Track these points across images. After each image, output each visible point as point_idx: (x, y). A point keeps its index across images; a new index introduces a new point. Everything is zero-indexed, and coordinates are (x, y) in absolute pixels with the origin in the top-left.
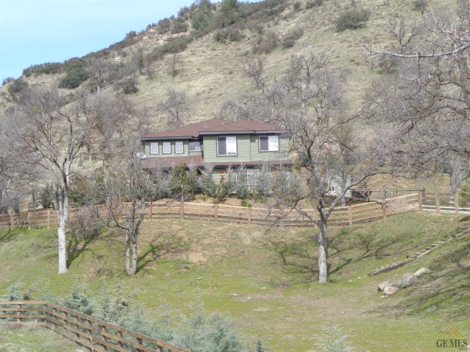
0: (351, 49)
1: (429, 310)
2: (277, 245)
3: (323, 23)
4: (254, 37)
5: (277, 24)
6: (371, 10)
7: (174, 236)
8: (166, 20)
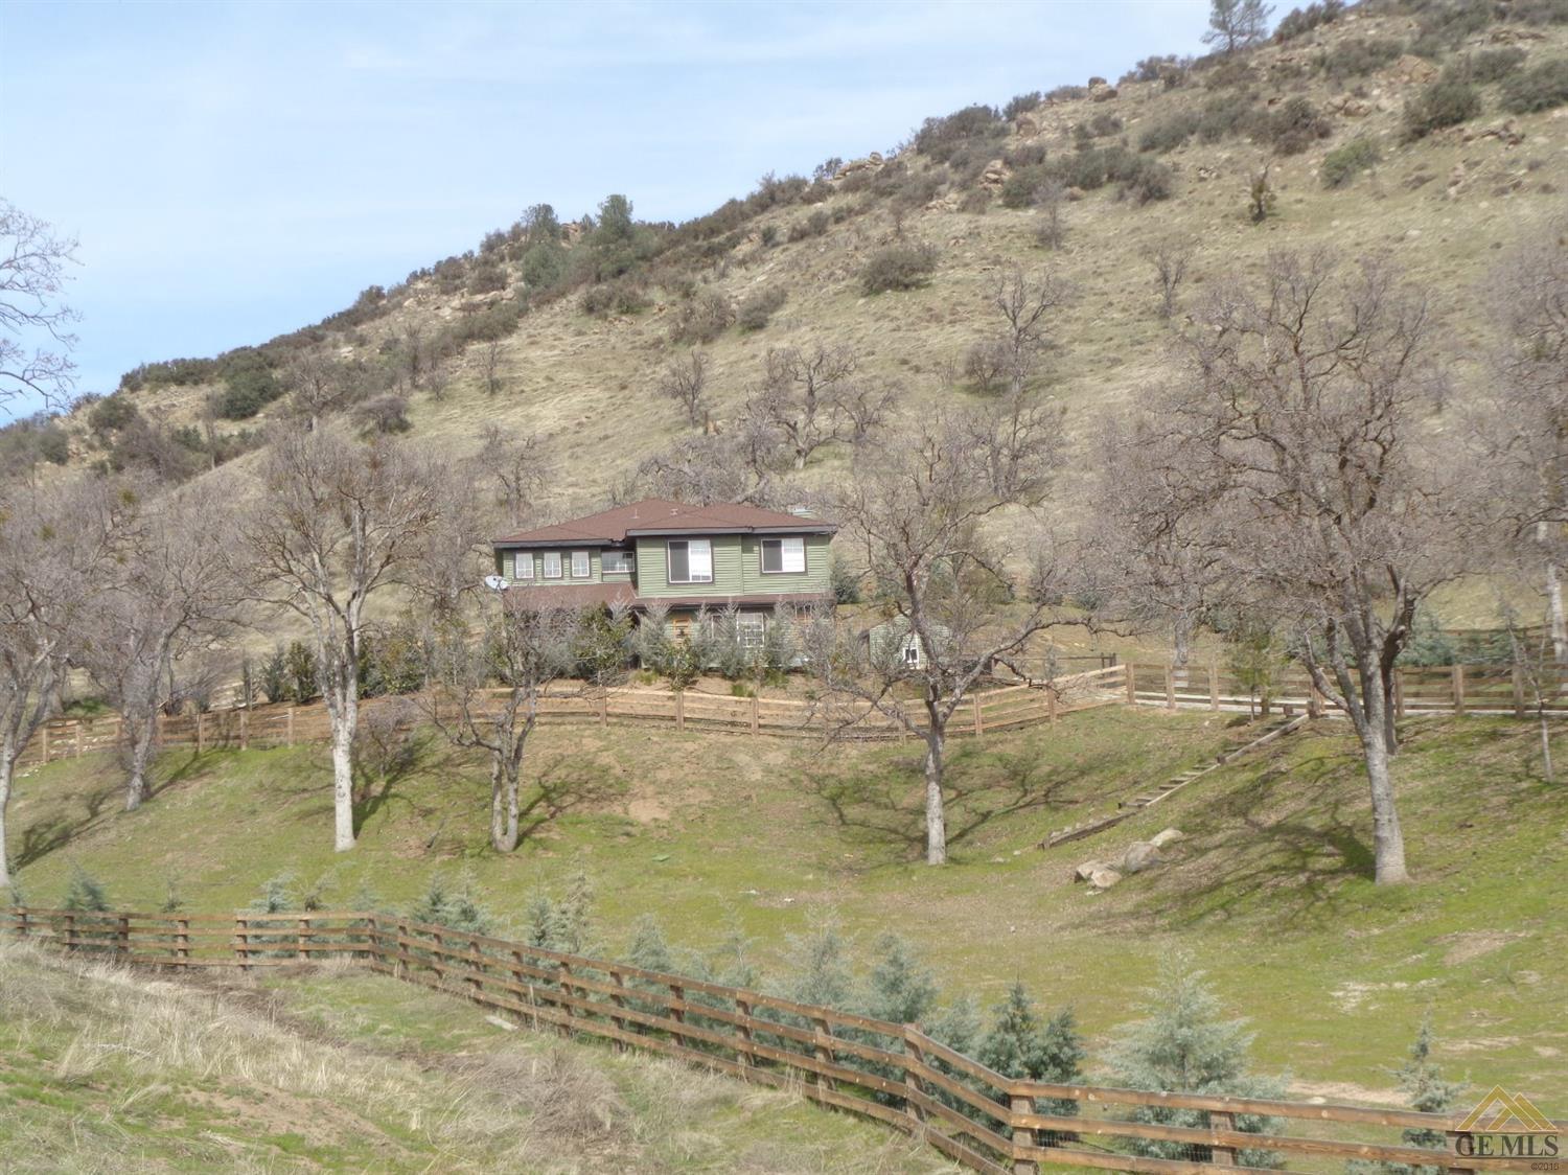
0: (901, 334)
1: (1210, 920)
2: (820, 782)
3: (832, 274)
4: (673, 304)
5: (723, 275)
6: (941, 247)
7: (590, 764)
8: (452, 261)
